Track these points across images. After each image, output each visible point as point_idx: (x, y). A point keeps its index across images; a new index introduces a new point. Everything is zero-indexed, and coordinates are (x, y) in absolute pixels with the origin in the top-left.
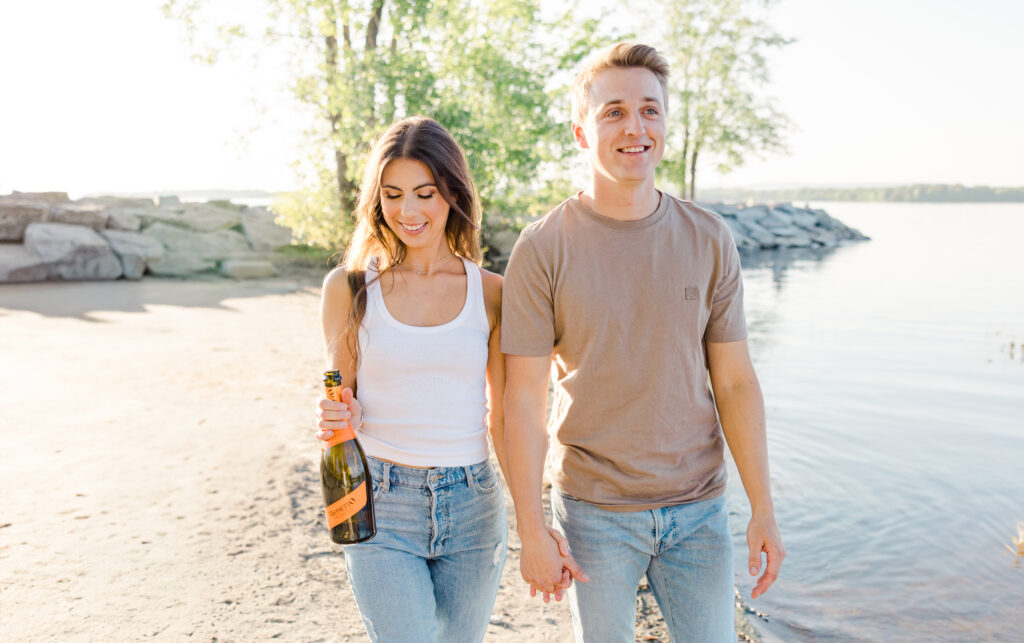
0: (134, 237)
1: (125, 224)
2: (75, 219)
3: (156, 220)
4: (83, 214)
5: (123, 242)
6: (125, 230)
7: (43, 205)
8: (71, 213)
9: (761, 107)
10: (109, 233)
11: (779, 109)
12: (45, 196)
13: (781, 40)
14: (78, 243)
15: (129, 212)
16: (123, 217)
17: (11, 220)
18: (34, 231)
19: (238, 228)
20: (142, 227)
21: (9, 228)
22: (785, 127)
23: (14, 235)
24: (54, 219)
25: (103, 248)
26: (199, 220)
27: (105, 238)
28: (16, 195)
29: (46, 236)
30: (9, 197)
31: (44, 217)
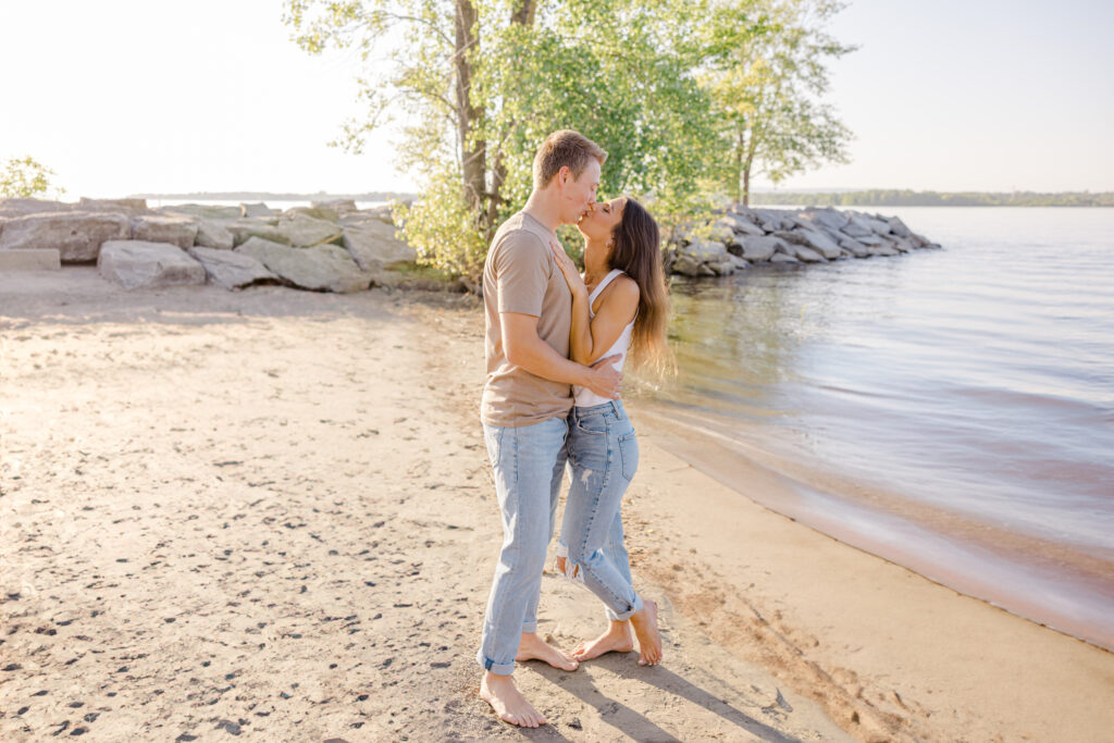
0: (230, 256)
1: (217, 240)
2: (159, 234)
3: (251, 235)
4: (168, 227)
5: (218, 262)
6: (217, 247)
7: (122, 217)
8: (155, 226)
9: (816, 115)
10: (199, 250)
11: (835, 116)
12: (121, 204)
13: (839, 49)
14: (166, 266)
15: (221, 224)
16: (216, 230)
17: (82, 236)
18: (112, 251)
19: (341, 242)
20: (236, 244)
21: (79, 247)
22: (841, 135)
23: (87, 257)
24: (134, 235)
25: (195, 271)
26: (297, 234)
27: (196, 258)
28: (86, 204)
29: (126, 257)
30: (78, 206)
31: (122, 234)
